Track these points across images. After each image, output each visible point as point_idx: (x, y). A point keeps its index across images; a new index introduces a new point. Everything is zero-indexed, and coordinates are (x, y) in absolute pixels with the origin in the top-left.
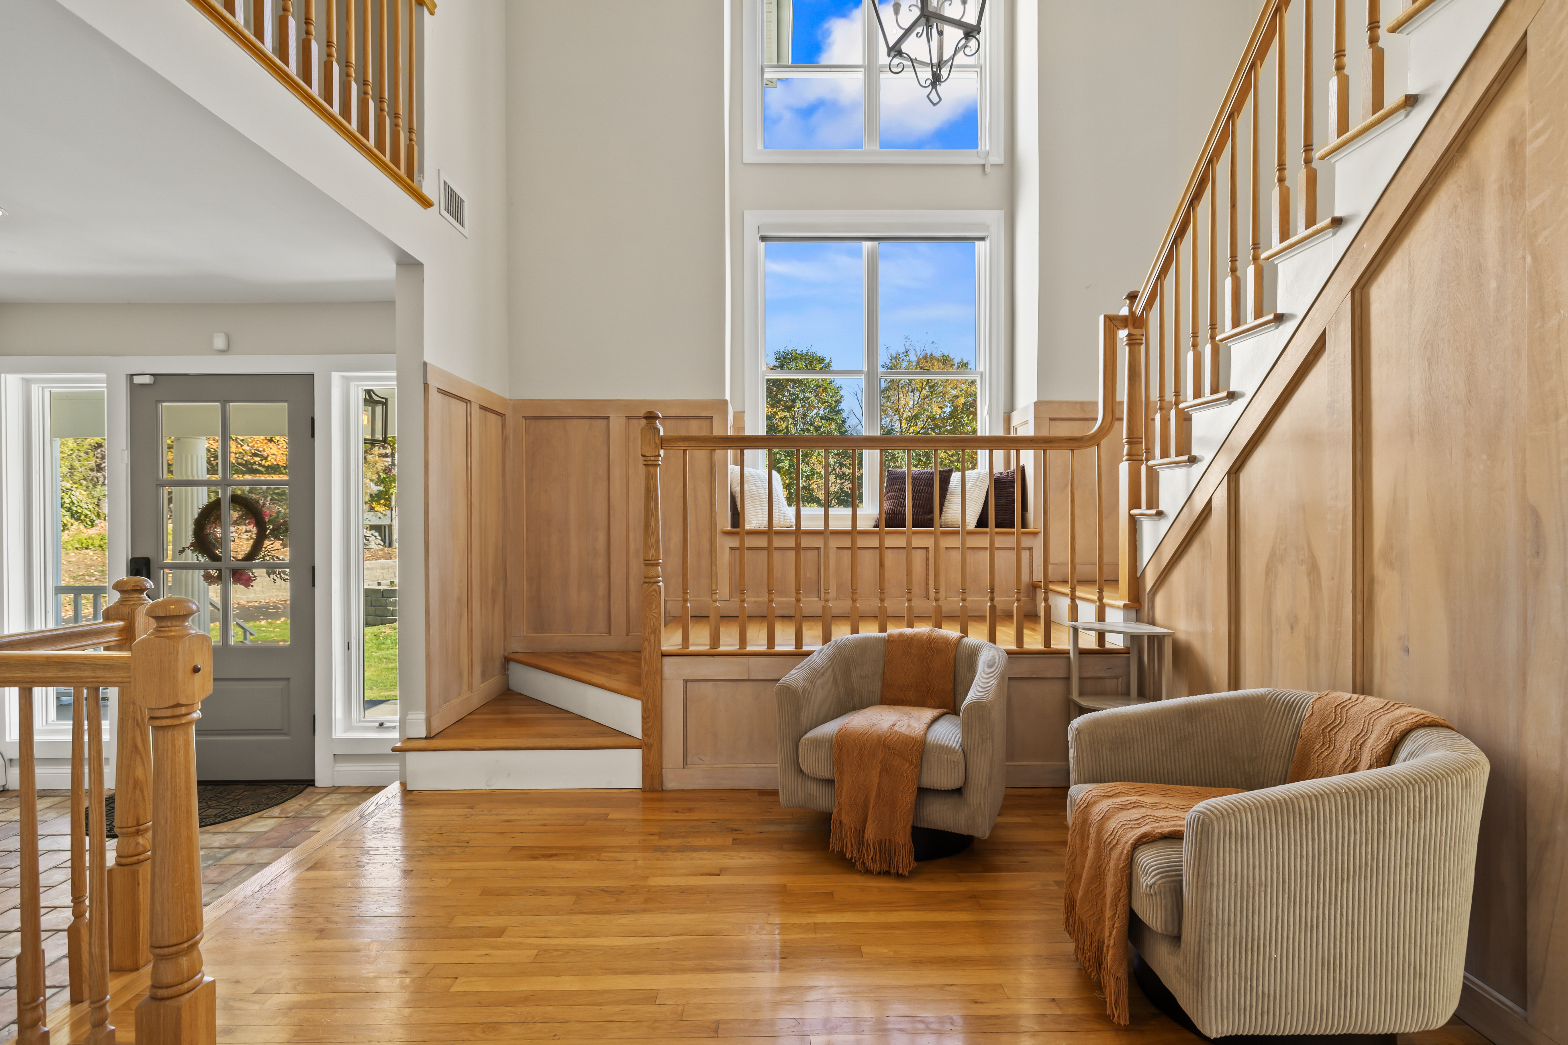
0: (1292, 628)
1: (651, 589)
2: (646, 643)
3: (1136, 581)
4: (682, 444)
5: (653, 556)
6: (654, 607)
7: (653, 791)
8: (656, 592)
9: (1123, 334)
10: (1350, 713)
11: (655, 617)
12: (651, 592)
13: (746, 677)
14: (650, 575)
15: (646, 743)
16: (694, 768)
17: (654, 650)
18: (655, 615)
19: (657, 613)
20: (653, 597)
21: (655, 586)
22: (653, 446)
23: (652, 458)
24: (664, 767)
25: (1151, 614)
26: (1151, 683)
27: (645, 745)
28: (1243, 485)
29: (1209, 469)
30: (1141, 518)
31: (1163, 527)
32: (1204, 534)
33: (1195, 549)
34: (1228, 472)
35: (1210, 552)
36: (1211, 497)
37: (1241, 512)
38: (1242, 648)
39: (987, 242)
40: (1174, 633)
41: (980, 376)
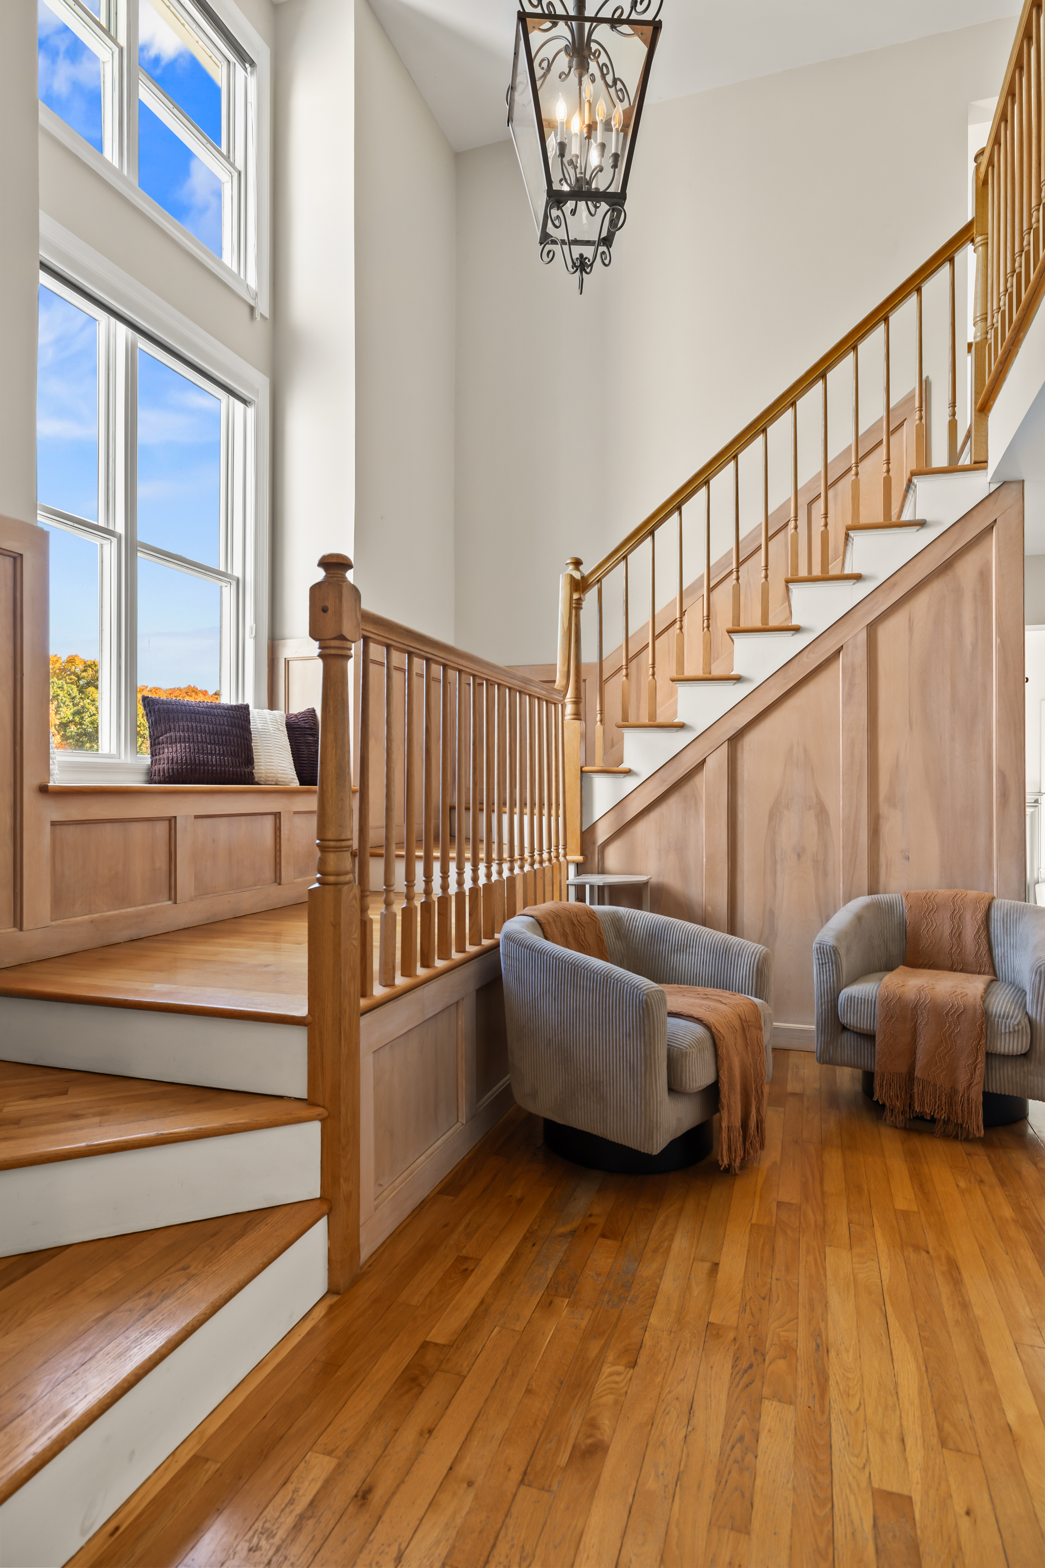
0: (799, 856)
1: (351, 895)
2: (346, 1001)
3: (587, 836)
6: (354, 927)
11: (354, 946)
14: (348, 869)
15: (345, 1193)
17: (354, 1010)
19: (356, 940)
20: (353, 909)
22: (355, 622)
25: (600, 865)
27: (345, 1199)
28: (743, 750)
29: (703, 735)
30: (594, 775)
31: (630, 784)
32: (687, 789)
33: (673, 802)
34: (728, 740)
35: (696, 804)
36: (705, 758)
37: (739, 771)
38: (739, 879)
39: (251, 411)
40: (651, 878)
41: (234, 583)
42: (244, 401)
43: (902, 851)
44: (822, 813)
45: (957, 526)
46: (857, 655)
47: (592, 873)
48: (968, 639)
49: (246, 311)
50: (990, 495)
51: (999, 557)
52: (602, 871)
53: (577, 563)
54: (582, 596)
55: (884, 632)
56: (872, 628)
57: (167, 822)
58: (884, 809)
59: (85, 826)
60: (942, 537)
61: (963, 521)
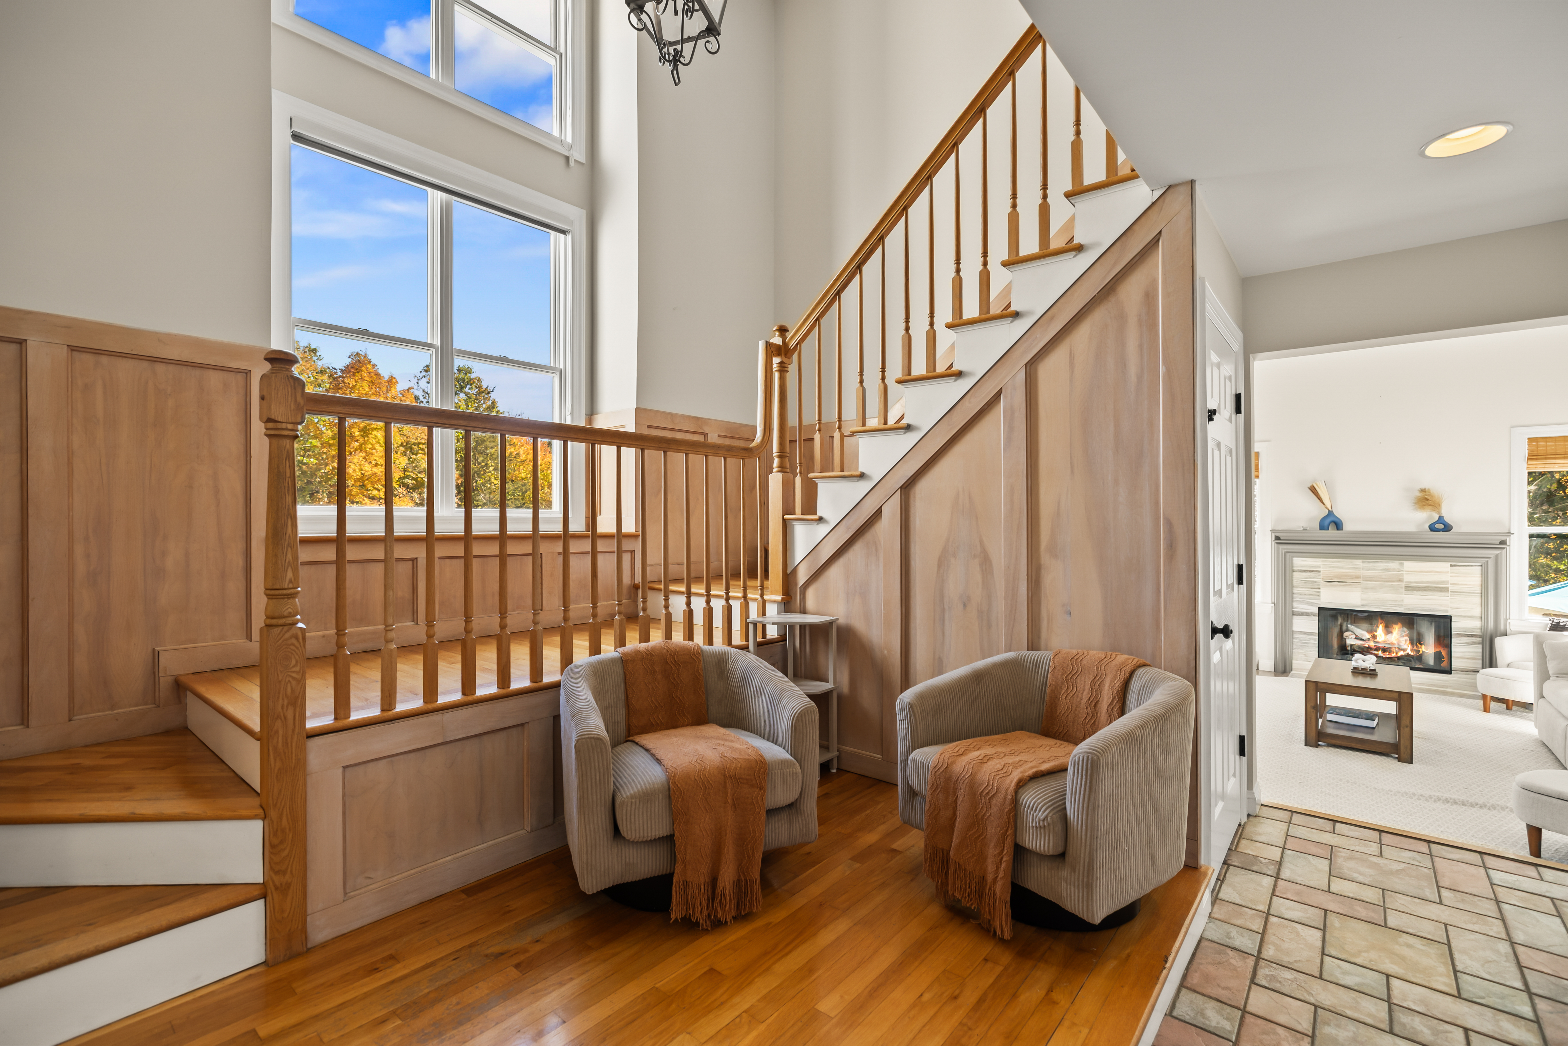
0: (965, 605)
1: (288, 635)
2: (278, 724)
3: (789, 577)
4: (339, 409)
5: (290, 581)
6: (293, 662)
7: (292, 957)
8: (297, 638)
9: (776, 360)
10: (1084, 662)
11: (294, 679)
12: (287, 640)
13: (440, 741)
14: (285, 614)
15: (278, 884)
16: (359, 894)
17: (293, 731)
18: (294, 675)
19: (297, 672)
20: (292, 647)
21: (293, 631)
22: (293, 406)
23: (290, 426)
24: (309, 911)
25: (802, 605)
26: (803, 664)
27: (276, 888)
28: (915, 497)
29: (879, 484)
30: (795, 523)
31: (823, 530)
32: (869, 536)
33: (858, 548)
34: (901, 488)
35: (876, 550)
36: (881, 506)
37: (912, 519)
38: (912, 625)
39: (569, 237)
40: (838, 619)
41: (558, 374)
42: (563, 232)
43: (1063, 605)
44: (986, 561)
45: (1118, 244)
46: (1015, 397)
47: (794, 612)
48: (1133, 370)
49: (562, 161)
50: (1153, 203)
51: (1164, 274)
52: (804, 611)
53: (783, 330)
54: (785, 360)
55: (1046, 371)
56: (1031, 366)
57: (411, 562)
58: (1045, 559)
59: (320, 566)
60: (1101, 260)
61: (1124, 238)
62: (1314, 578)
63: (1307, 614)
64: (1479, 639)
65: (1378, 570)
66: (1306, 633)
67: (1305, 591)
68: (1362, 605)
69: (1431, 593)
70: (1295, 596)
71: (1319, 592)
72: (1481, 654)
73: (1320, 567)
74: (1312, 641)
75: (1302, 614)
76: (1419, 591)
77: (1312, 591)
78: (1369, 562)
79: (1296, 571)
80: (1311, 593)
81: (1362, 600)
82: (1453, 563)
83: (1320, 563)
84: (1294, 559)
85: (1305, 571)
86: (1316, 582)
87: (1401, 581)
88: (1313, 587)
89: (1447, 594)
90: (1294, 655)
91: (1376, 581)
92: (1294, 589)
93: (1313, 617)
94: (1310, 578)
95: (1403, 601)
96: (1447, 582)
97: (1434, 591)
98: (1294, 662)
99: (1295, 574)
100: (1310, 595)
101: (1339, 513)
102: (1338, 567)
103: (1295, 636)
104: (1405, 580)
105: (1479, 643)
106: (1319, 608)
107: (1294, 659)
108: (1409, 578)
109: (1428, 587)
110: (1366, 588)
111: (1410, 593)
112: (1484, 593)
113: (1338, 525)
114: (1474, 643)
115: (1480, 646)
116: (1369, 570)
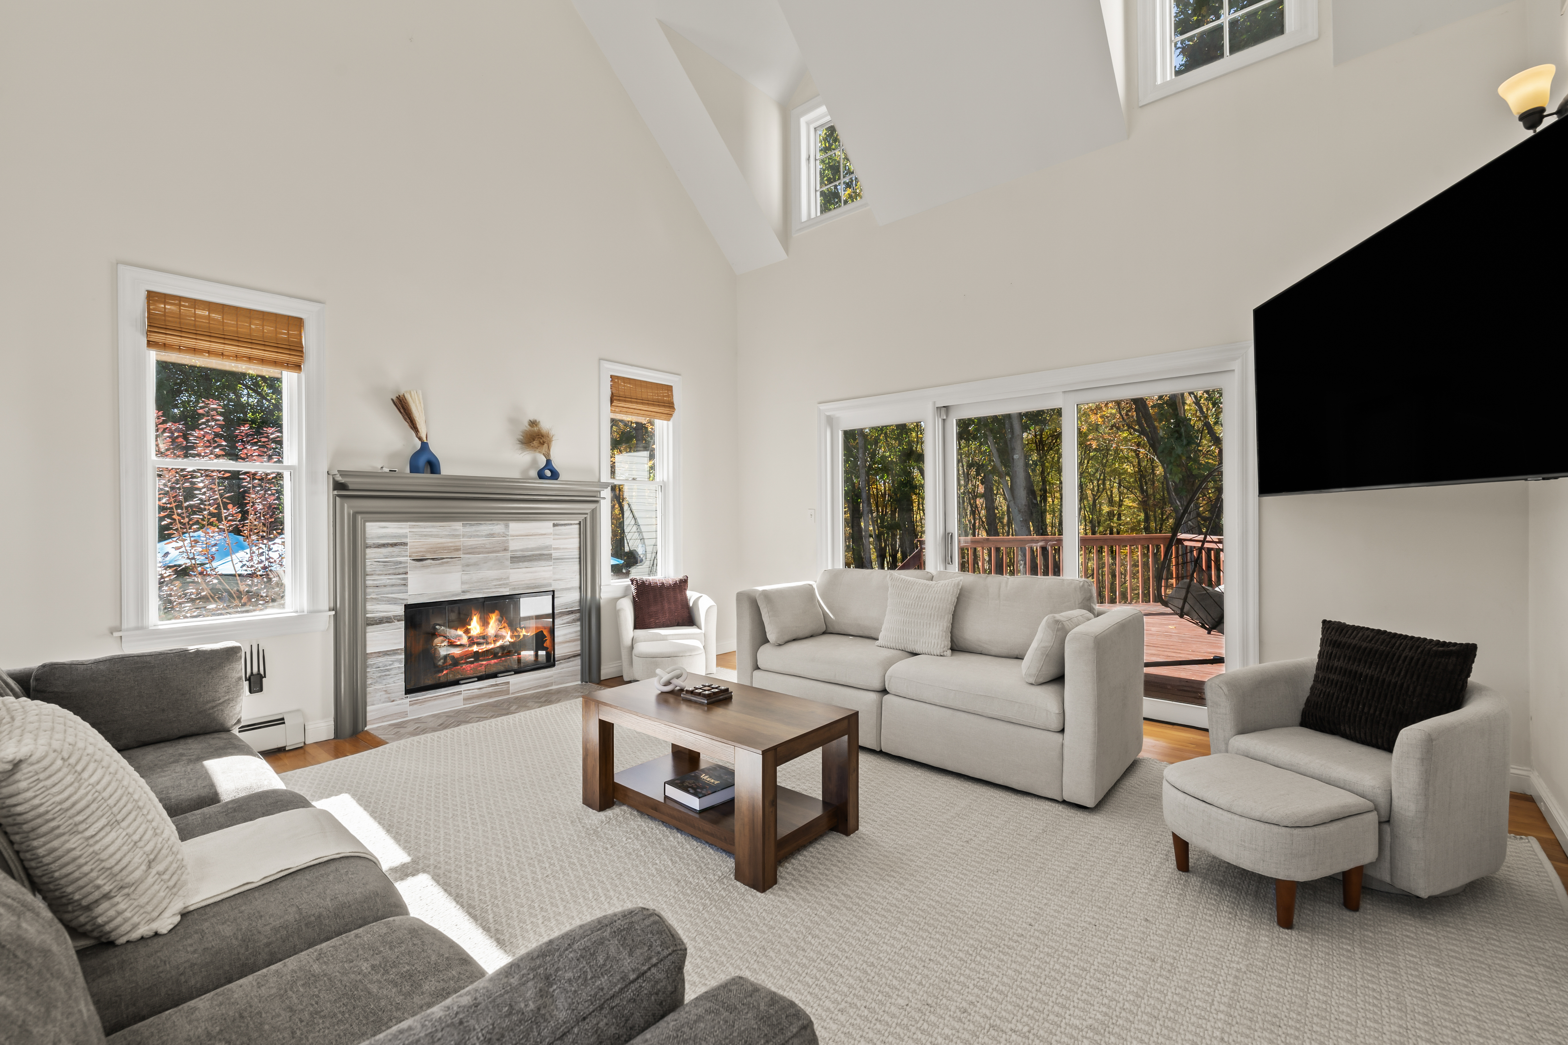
62: (398, 556)
63: (388, 620)
64: (578, 615)
65: (482, 536)
66: (386, 653)
67: (384, 580)
68: (463, 592)
69: (536, 563)
70: (369, 590)
71: (406, 579)
72: (579, 633)
73: (406, 537)
74: (397, 665)
75: (381, 621)
76: (525, 561)
77: (395, 579)
78: (471, 525)
79: (370, 547)
80: (393, 582)
81: (463, 583)
82: (555, 522)
83: (407, 530)
84: (368, 524)
85: (384, 545)
86: (401, 563)
87: (506, 550)
88: (397, 571)
89: (551, 563)
90: (368, 696)
91: (479, 553)
92: (368, 578)
93: (397, 623)
94: (392, 556)
95: (508, 578)
96: (548, 547)
97: (540, 560)
98: (369, 708)
99: (368, 551)
100: (393, 585)
101: (436, 448)
102: (431, 536)
103: (370, 662)
104: (511, 548)
105: (578, 620)
106: (407, 607)
107: (368, 704)
108: (515, 545)
109: (533, 555)
110: (468, 565)
111: (516, 565)
112: (582, 560)
113: (433, 466)
114: (574, 621)
115: (579, 623)
116: (470, 537)
